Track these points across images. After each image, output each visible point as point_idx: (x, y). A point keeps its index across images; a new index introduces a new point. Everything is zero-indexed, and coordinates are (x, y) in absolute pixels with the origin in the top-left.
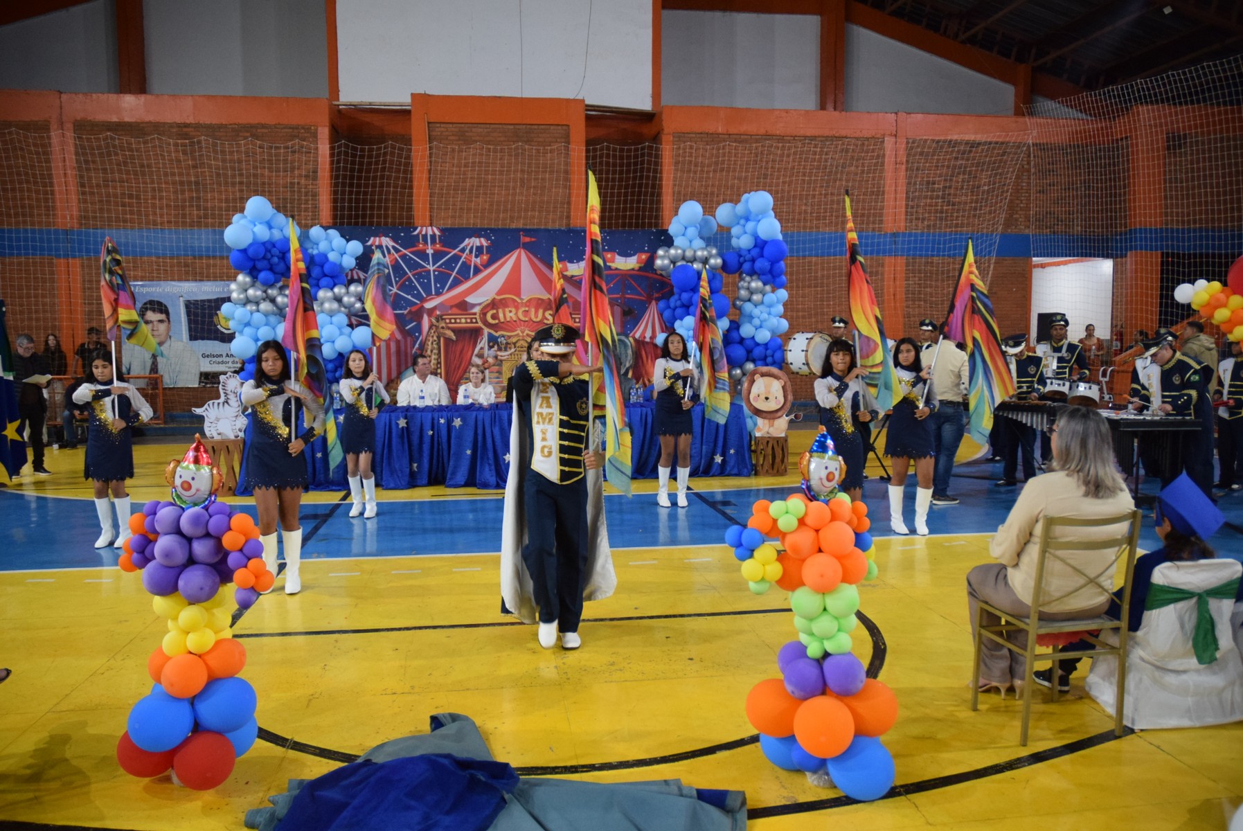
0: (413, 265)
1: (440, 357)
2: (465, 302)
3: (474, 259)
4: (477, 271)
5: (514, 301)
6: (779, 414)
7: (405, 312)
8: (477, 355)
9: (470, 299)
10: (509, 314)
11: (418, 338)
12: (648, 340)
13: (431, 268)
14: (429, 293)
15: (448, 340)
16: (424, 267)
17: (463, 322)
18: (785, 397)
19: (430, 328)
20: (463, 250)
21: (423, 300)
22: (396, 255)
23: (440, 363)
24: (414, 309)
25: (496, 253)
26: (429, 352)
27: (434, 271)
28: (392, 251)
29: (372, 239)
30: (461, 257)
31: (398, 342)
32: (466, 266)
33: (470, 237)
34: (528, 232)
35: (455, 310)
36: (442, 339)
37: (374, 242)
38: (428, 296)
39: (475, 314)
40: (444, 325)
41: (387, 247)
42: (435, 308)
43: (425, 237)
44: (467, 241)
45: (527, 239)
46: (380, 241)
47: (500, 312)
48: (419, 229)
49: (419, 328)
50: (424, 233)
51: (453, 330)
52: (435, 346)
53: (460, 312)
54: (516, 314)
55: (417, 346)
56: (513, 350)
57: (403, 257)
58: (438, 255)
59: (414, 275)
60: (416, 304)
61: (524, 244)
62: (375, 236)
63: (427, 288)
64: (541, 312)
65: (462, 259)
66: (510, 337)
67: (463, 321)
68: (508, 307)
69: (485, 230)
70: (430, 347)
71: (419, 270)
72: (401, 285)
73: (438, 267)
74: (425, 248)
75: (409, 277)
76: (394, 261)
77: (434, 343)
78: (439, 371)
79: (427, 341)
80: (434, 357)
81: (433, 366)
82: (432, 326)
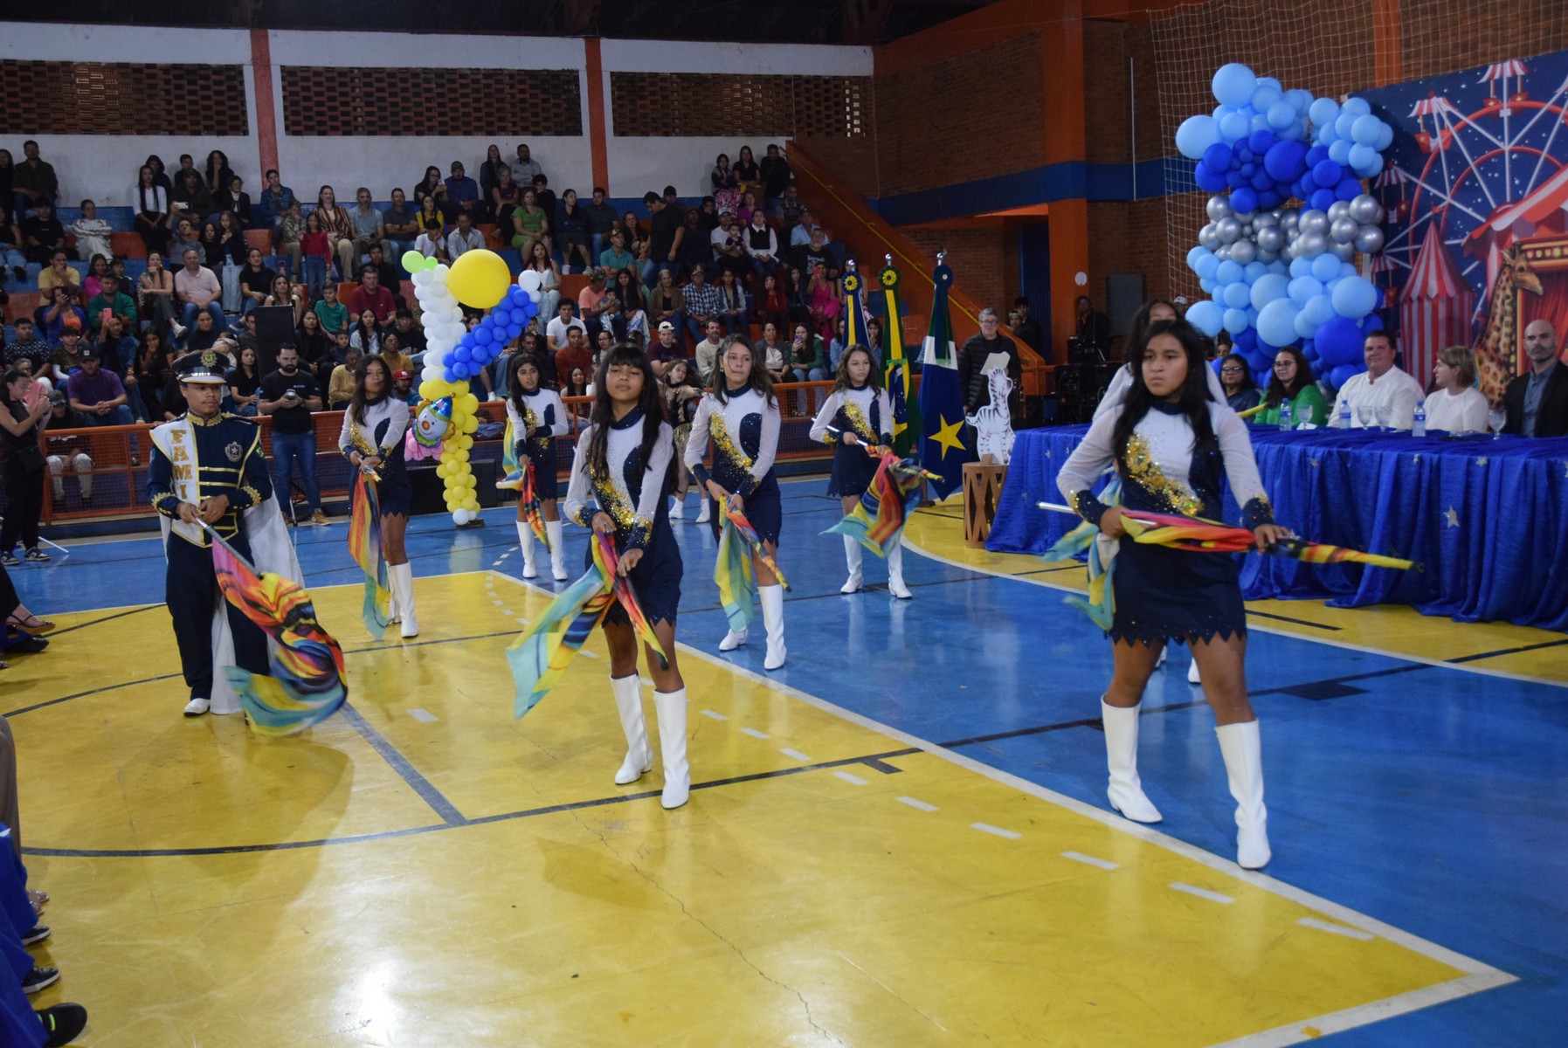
0: (1478, 146)
1: (1515, 330)
2: (1563, 210)
11: (1480, 292)
13: (1506, 147)
14: (1501, 201)
15: (1530, 295)
16: (1498, 147)
17: (1556, 255)
19: (1501, 272)
20: (1561, 100)
21: (1491, 215)
22: (1452, 129)
24: (1477, 234)
26: (1497, 322)
27: (1512, 152)
28: (1447, 123)
29: (1418, 103)
30: (1558, 115)
31: (1450, 300)
35: (1544, 232)
36: (1519, 294)
37: (1421, 109)
38: (1499, 205)
40: (1523, 263)
41: (1439, 115)
42: (1509, 230)
43: (1499, 83)
44: (1567, 80)
46: (1429, 105)
48: (1491, 67)
49: (1482, 272)
50: (1497, 76)
52: (1508, 308)
53: (1551, 235)
55: (1479, 309)
57: (1464, 131)
58: (1520, 117)
59: (1478, 166)
60: (1481, 224)
62: (1422, 98)
63: (1498, 189)
65: (1560, 120)
67: (1557, 252)
70: (1499, 311)
71: (1488, 154)
72: (1457, 189)
73: (1517, 144)
74: (1496, 107)
75: (1471, 172)
76: (1449, 142)
77: (1507, 301)
78: (1512, 359)
79: (1495, 298)
80: (1505, 330)
81: (1503, 350)
82: (1503, 266)
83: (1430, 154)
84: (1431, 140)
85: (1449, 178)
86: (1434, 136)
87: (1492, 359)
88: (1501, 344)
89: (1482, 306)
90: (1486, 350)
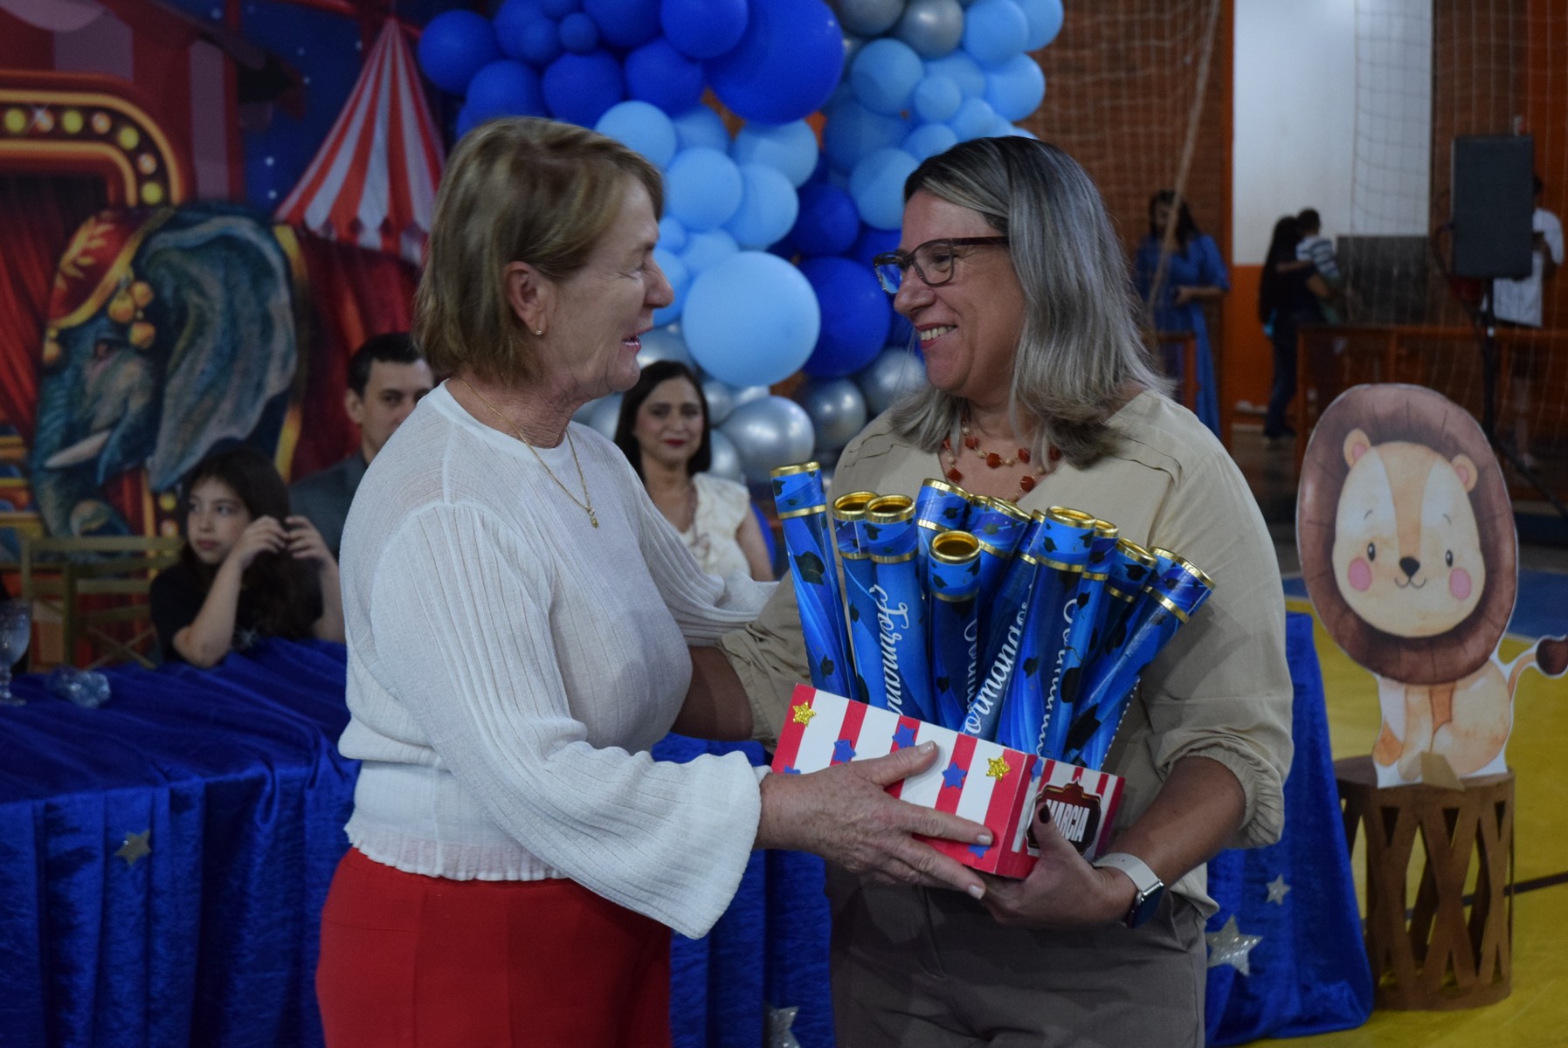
6: (1472, 648)
12: (371, 238)
18: (1489, 551)
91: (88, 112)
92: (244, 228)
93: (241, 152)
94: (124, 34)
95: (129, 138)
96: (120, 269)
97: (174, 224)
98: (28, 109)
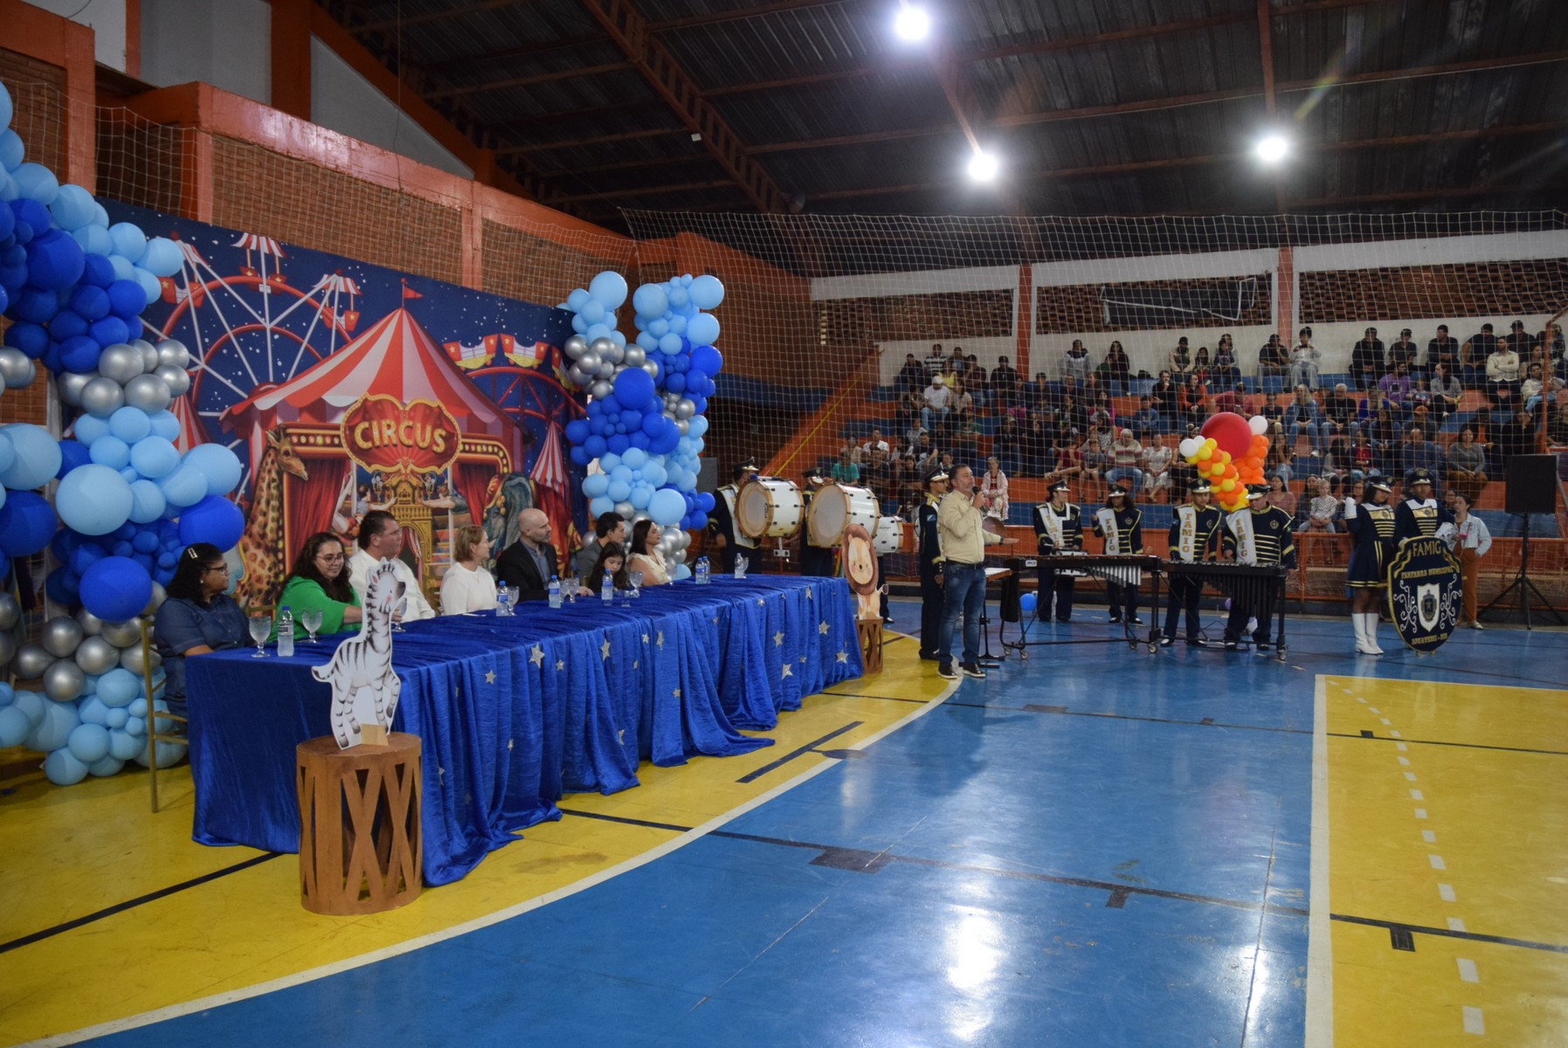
0: (236, 316)
1: (282, 515)
2: (322, 403)
3: (335, 317)
4: (342, 343)
5: (394, 406)
6: (872, 587)
7: (221, 415)
8: (340, 511)
9: (332, 398)
10: (387, 432)
11: (244, 473)
12: (550, 484)
13: (268, 325)
14: (264, 379)
15: (294, 479)
17: (319, 444)
18: (873, 564)
19: (265, 454)
20: (319, 297)
21: (254, 392)
22: (205, 287)
23: (281, 528)
24: (238, 409)
25: (370, 310)
26: (263, 506)
27: (273, 332)
28: (198, 276)
30: (316, 309)
32: (323, 328)
33: (330, 274)
34: (414, 280)
35: (306, 418)
38: (261, 383)
39: (337, 428)
40: (288, 447)
42: (273, 411)
43: (256, 254)
44: (325, 280)
45: (411, 294)
47: (375, 424)
48: (246, 236)
49: (245, 452)
50: (253, 246)
51: (307, 460)
52: (274, 492)
53: (315, 422)
54: (397, 432)
55: (242, 491)
56: (393, 501)
57: (218, 291)
58: (280, 300)
59: (237, 336)
60: (242, 399)
61: (407, 300)
63: (259, 364)
64: (429, 428)
65: (318, 315)
66: (388, 475)
67: (320, 440)
68: (383, 417)
69: (353, 263)
70: (265, 494)
71: (247, 326)
72: (212, 355)
73: (277, 325)
74: (256, 279)
75: (229, 339)
76: (201, 298)
77: (273, 485)
78: (280, 545)
79: (260, 483)
80: (272, 514)
81: (270, 536)
82: (268, 448)
83: (176, 305)
84: (177, 289)
85: (203, 342)
86: (182, 286)
87: (258, 546)
88: (268, 530)
89: (246, 489)
90: (250, 536)
91: (493, 446)
92: (523, 480)
93: (523, 461)
94: (500, 424)
95: (501, 454)
96: (499, 492)
97: (510, 479)
98: (481, 445)
